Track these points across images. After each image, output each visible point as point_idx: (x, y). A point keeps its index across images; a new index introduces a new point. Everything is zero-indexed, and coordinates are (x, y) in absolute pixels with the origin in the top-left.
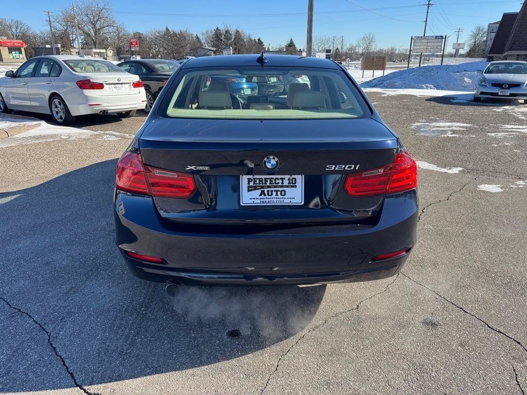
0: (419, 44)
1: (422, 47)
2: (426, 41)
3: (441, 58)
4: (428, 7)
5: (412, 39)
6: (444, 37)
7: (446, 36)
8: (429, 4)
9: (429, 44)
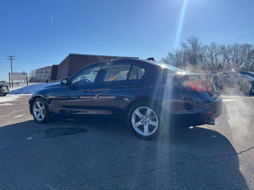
0: (14, 76)
1: (16, 78)
2: (17, 75)
3: (27, 83)
4: (11, 60)
5: (9, 74)
6: (26, 73)
7: (27, 73)
8: (11, 59)
9: (19, 76)
